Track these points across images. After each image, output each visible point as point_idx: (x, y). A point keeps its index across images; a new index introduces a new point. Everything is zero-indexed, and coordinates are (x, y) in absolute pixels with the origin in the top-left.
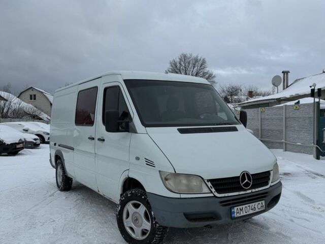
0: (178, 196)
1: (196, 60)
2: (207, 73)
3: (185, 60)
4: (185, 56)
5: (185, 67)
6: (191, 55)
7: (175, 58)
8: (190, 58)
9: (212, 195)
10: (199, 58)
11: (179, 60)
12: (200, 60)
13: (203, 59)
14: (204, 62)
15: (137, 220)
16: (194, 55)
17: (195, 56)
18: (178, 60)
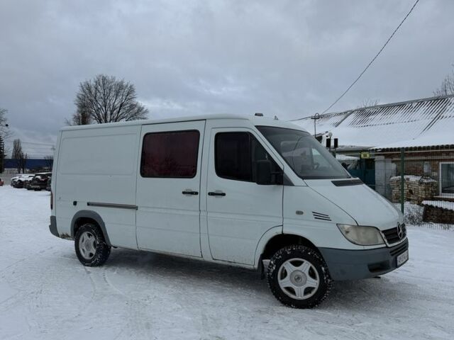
0: (361, 248)
1: (120, 87)
2: (136, 105)
3: (104, 84)
4: (104, 79)
5: (104, 95)
6: (114, 79)
7: (88, 80)
8: (112, 82)
9: (385, 245)
10: (125, 84)
11: (95, 84)
12: (127, 86)
13: (131, 87)
14: (131, 90)
15: (299, 278)
16: (118, 80)
17: (120, 81)
18: (93, 83)
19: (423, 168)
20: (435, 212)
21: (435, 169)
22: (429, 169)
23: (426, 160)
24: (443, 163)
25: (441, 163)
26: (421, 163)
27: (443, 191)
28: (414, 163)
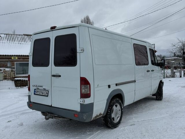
19: (7, 64)
20: (19, 82)
21: (13, 65)
22: (10, 65)
23: (9, 61)
24: (16, 62)
25: (15, 62)
26: (6, 62)
27: (17, 74)
28: (3, 62)
